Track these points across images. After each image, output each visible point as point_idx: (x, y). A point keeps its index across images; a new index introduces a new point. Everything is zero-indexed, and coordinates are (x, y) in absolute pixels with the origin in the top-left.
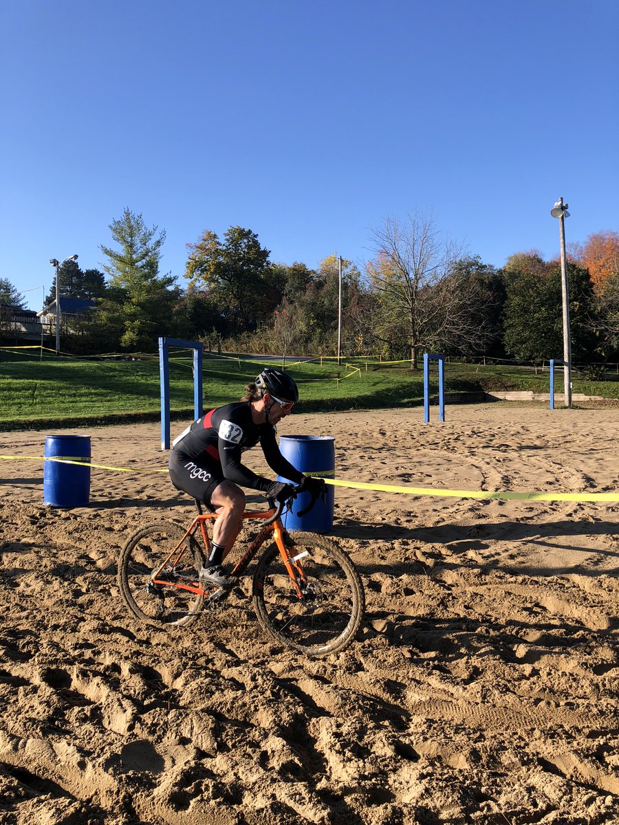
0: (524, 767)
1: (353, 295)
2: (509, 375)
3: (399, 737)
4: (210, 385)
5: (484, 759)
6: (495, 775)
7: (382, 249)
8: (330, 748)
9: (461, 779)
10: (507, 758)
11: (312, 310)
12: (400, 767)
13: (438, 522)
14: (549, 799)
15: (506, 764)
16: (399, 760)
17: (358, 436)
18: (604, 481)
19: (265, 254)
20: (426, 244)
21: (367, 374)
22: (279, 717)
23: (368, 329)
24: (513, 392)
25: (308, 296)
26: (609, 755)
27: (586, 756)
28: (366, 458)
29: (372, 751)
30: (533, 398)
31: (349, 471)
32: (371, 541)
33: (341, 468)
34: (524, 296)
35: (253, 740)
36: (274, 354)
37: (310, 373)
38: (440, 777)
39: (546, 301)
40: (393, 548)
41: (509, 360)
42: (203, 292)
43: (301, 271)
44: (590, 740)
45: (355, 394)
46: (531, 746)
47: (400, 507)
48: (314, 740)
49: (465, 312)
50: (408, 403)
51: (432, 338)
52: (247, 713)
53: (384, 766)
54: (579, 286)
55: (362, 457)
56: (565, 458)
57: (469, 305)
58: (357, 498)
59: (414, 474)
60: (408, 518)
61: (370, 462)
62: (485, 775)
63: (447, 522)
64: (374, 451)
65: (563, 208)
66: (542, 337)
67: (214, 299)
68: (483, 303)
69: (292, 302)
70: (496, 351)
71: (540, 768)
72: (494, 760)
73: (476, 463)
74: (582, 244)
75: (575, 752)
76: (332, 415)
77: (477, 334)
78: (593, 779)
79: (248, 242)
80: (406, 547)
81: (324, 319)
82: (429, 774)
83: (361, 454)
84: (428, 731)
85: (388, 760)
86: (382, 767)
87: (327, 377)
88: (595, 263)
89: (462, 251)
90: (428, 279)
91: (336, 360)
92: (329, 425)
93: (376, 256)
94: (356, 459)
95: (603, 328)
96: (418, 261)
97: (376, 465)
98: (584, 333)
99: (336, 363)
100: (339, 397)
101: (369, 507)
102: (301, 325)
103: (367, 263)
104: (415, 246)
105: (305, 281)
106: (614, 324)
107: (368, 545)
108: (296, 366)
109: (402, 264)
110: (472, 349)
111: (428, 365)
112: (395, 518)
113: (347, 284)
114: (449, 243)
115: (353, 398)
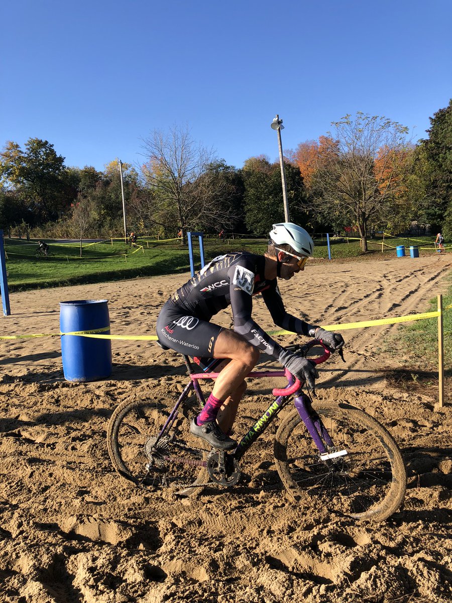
0: (254, 568)
1: (133, 190)
2: (251, 246)
3: (149, 561)
4: (20, 265)
5: (222, 567)
6: (230, 581)
7: (152, 154)
8: (84, 584)
9: (200, 592)
10: (241, 562)
11: (102, 202)
12: (148, 590)
14: (274, 596)
15: (240, 568)
16: (147, 584)
17: (142, 297)
18: (314, 316)
19: (61, 160)
20: (185, 151)
21: (149, 250)
22: (39, 560)
23: (147, 215)
25: (98, 192)
26: (321, 543)
27: (304, 549)
28: (145, 314)
29: (124, 578)
31: (131, 325)
32: (143, 381)
33: (124, 323)
34: (257, 188)
35: (12, 588)
36: (74, 238)
37: (103, 251)
38: (182, 595)
39: (273, 191)
40: (159, 385)
41: (249, 234)
42: (11, 191)
43: (91, 172)
44: (307, 532)
45: (140, 265)
46: (261, 546)
48: (73, 577)
49: (217, 201)
50: (181, 270)
51: (195, 221)
52: (9, 562)
53: (133, 593)
54: (294, 180)
55: (142, 313)
56: (289, 301)
57: (220, 195)
58: (135, 346)
60: (174, 358)
61: (148, 316)
62: (221, 584)
64: (153, 308)
65: (279, 123)
66: (271, 217)
67: (21, 196)
68: (229, 194)
69: (85, 197)
70: (240, 229)
71: (267, 566)
72: (230, 566)
74: (294, 151)
75: (295, 546)
76: (121, 283)
77: (226, 217)
78: (310, 568)
79: (46, 151)
80: (170, 382)
81: (112, 209)
82: (172, 595)
83: (142, 311)
84: (176, 548)
85: (137, 586)
86: (131, 594)
87: (117, 254)
88: (304, 164)
89: (212, 156)
90: (189, 177)
91: (123, 240)
92: (119, 290)
93: (149, 160)
94: (137, 315)
95: (311, 209)
96: (180, 163)
97: (153, 318)
98: (299, 213)
99: (123, 243)
100: (127, 269)
101: (144, 352)
102: (94, 215)
103: (142, 166)
104: (177, 152)
105: (95, 180)
106: (318, 206)
107: (140, 384)
108: (91, 246)
109: (168, 166)
110: (224, 228)
111: (192, 241)
112: (164, 359)
113: (127, 182)
114: (201, 149)
115: (138, 269)
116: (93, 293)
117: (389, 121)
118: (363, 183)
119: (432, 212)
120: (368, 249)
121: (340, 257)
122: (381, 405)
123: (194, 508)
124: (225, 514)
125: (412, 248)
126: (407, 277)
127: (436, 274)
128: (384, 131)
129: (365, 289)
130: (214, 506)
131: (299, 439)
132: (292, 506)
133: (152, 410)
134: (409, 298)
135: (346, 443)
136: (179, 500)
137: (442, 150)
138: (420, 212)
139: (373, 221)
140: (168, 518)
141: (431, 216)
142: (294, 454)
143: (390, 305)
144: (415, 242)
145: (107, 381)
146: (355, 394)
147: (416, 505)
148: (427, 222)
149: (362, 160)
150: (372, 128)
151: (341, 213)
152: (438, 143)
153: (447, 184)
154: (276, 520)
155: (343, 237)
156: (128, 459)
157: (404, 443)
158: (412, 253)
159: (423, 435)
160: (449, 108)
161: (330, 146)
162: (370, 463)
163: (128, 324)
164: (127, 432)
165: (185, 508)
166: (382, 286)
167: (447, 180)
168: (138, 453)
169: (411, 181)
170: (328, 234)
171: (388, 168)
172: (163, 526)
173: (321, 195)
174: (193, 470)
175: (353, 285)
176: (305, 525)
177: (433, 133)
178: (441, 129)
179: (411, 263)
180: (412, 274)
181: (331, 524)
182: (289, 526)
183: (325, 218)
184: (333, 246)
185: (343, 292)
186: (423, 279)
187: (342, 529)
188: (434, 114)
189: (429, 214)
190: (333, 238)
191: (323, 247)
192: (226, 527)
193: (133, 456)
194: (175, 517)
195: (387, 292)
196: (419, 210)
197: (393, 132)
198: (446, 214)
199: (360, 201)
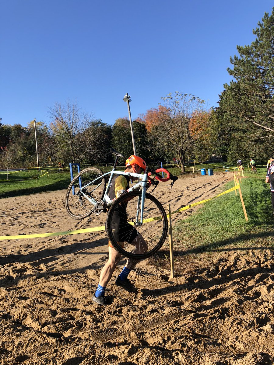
1: (44, 138)
7: (54, 117)
11: (25, 146)
13: (41, 249)
17: (37, 205)
20: (75, 114)
21: (52, 175)
23: (51, 153)
25: (22, 139)
28: (29, 217)
31: (14, 226)
33: (11, 224)
34: (119, 136)
37: (23, 176)
43: (18, 128)
45: (45, 184)
47: (25, 243)
49: (95, 144)
51: (81, 156)
54: (141, 131)
57: (97, 141)
59: (47, 223)
60: (27, 249)
61: (30, 219)
63: (45, 248)
64: (38, 213)
65: (128, 98)
66: (128, 153)
68: (102, 140)
69: (14, 143)
74: (144, 114)
76: (30, 196)
77: (101, 154)
81: (31, 150)
83: (28, 215)
87: (32, 177)
88: (150, 122)
92: (25, 201)
93: (53, 120)
94: (24, 218)
95: (151, 148)
96: (72, 122)
97: (32, 220)
98: (145, 151)
99: (37, 170)
100: (36, 187)
101: (9, 245)
102: (20, 154)
104: (70, 115)
105: (21, 132)
106: (155, 146)
108: (15, 173)
109: (64, 123)
110: (100, 160)
111: (72, 169)
112: (19, 250)
113: (40, 133)
114: (85, 113)
115: (43, 187)
116: (8, 203)
117: (194, 96)
118: (181, 133)
119: (223, 148)
120: (186, 171)
125: (209, 170)
126: (200, 188)
127: (217, 185)
128: (192, 102)
129: (172, 196)
134: (193, 201)
139: (188, 155)
141: (223, 151)
143: (179, 206)
144: (211, 166)
147: (112, 361)
148: (221, 154)
150: (185, 100)
155: (171, 164)
158: (209, 173)
161: (165, 111)
166: (182, 194)
167: (230, 130)
170: (161, 163)
173: (157, 140)
177: (221, 104)
179: (206, 179)
180: (204, 186)
183: (160, 153)
186: (208, 189)
188: (221, 93)
189: (221, 150)
190: (165, 165)
195: (183, 198)
197: (196, 103)
198: (229, 150)
199: (180, 143)
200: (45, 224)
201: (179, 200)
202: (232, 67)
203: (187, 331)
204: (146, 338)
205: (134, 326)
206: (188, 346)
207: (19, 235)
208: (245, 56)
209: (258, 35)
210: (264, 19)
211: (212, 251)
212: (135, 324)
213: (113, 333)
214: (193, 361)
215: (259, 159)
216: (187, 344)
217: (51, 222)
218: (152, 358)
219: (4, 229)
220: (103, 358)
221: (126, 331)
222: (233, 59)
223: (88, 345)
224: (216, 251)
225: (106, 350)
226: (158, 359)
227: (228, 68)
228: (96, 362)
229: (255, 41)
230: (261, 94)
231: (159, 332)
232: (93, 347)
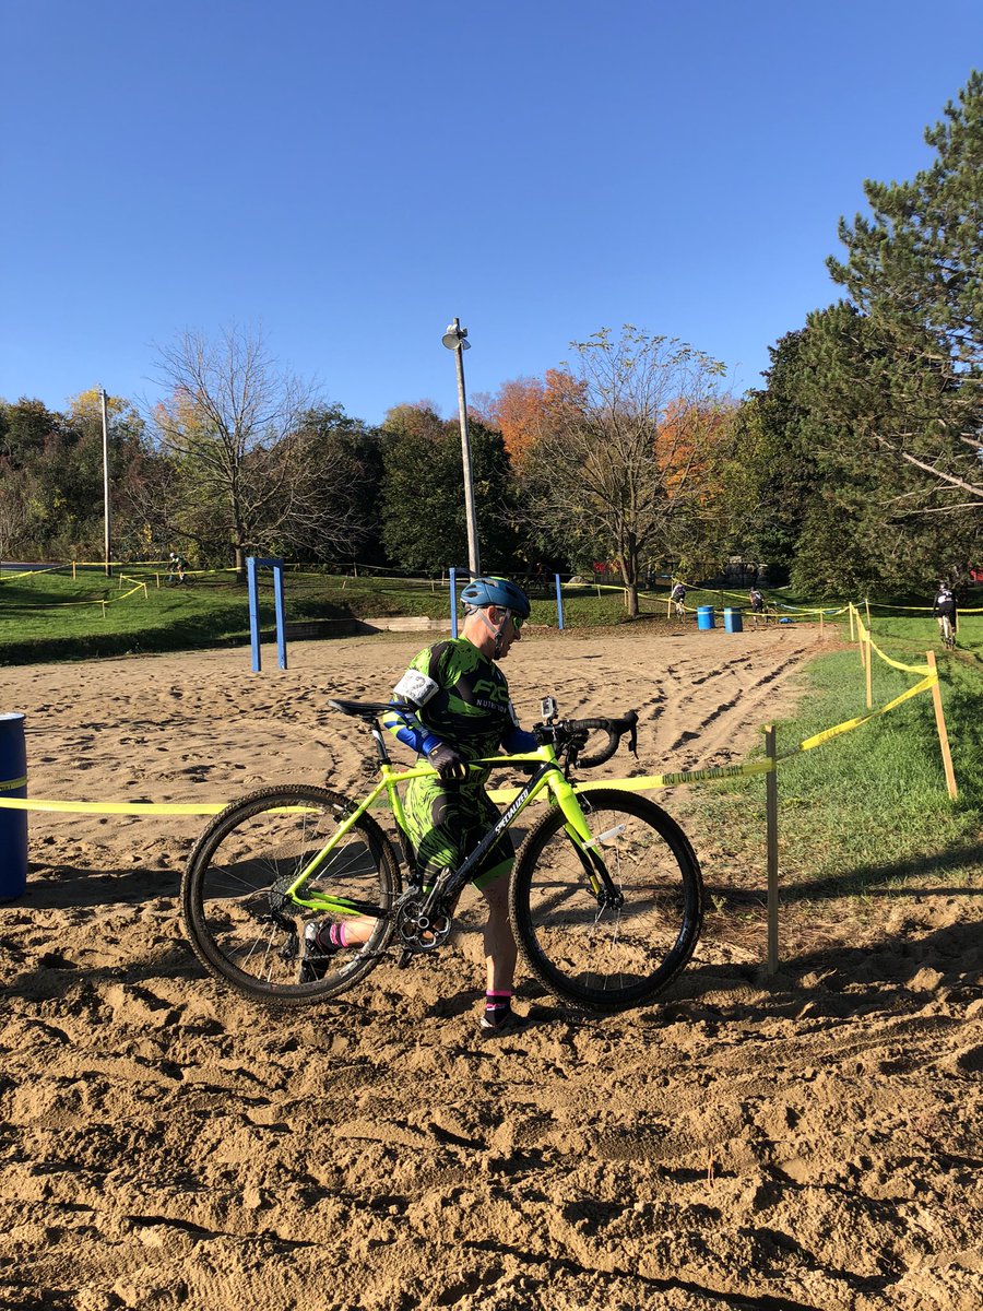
1: (132, 458)
2: (393, 592)
7: (178, 382)
11: (57, 481)
13: (240, 854)
17: (131, 701)
20: (253, 379)
21: (160, 593)
23: (160, 515)
24: (400, 619)
25: (49, 457)
28: (132, 742)
30: (430, 627)
31: (93, 770)
32: (98, 909)
33: (77, 763)
34: (410, 471)
37: (52, 591)
39: (444, 478)
40: (136, 920)
41: (391, 568)
43: (34, 413)
45: (135, 627)
47: (172, 833)
49: (323, 493)
50: (231, 639)
51: (269, 532)
54: (489, 457)
55: (125, 739)
57: (328, 481)
59: (213, 766)
61: (139, 748)
63: (256, 853)
64: (152, 728)
65: (460, 335)
66: (439, 534)
68: (349, 478)
69: (18, 467)
70: (370, 555)
73: (324, 738)
74: (493, 397)
76: (89, 666)
77: (341, 529)
80: (164, 914)
81: (80, 498)
83: (125, 735)
87: (84, 599)
88: (513, 425)
89: (312, 395)
90: (261, 435)
91: (102, 569)
92: (79, 683)
93: (170, 395)
94: (112, 744)
95: (524, 521)
96: (241, 405)
97: (148, 753)
98: (500, 528)
99: (102, 573)
100: (105, 633)
101: (114, 837)
102: (37, 507)
103: (154, 405)
104: (235, 381)
105: (42, 430)
106: (539, 515)
107: (90, 917)
108: (24, 579)
109: (213, 410)
110: (335, 551)
111: (256, 575)
112: (160, 855)
113: (119, 438)
114: (290, 379)
115: (131, 635)
116: (16, 687)
117: (687, 347)
118: (633, 474)
119: (771, 538)
120: (641, 610)
121: (581, 625)
122: (644, 969)
123: (170, 1252)
124: (246, 1270)
125: (728, 613)
126: (716, 673)
127: (774, 669)
128: (678, 367)
129: (628, 698)
130: (221, 1246)
131: (451, 1056)
132: (415, 1241)
133: (110, 985)
134: (718, 719)
135: (558, 1064)
136: (135, 1231)
137: (792, 414)
138: (747, 538)
139: (652, 553)
140: (104, 1281)
141: (769, 547)
142: (438, 1095)
143: (676, 736)
144: (735, 599)
145: (9, 910)
146: (587, 945)
147: (703, 1223)
148: (760, 558)
149: (631, 425)
150: (654, 359)
151: (585, 532)
152: (785, 400)
153: (801, 484)
154: (374, 1277)
155: (590, 582)
156: (28, 1117)
157: (687, 1063)
158: (728, 622)
159: (728, 1044)
160: (806, 330)
161: (567, 391)
162: (608, 1115)
163: (86, 765)
164: (38, 1042)
165: (149, 1253)
166: (662, 693)
167: (802, 475)
168: (53, 1101)
169: (729, 473)
170: (557, 576)
171: (685, 443)
172: (87, 1304)
173: (547, 494)
174: (187, 1144)
175: (604, 688)
176: (442, 1290)
177: (776, 378)
178: (791, 371)
179: (724, 643)
180: (727, 667)
181: (503, 1286)
182: (404, 1295)
183: (553, 541)
184: (568, 600)
185: (582, 702)
186: (749, 680)
187: (528, 1299)
188: (778, 342)
189: (764, 543)
190: (568, 585)
191: (547, 602)
192: (248, 1302)
193: (41, 1110)
194: (120, 1279)
195: (672, 705)
196: (746, 533)
197: (694, 371)
198: (798, 545)
199: (626, 509)
200: (206, 769)
201: (662, 713)
202: (844, 257)
203: (915, 1145)
204: (782, 1158)
205: (725, 1123)
206: (933, 1189)
207: (132, 802)
208: (891, 222)
209: (942, 148)
210: (966, 92)
211: (869, 893)
212: (727, 1118)
213: (660, 1140)
214: (970, 1234)
215: (905, 585)
216: (929, 1183)
217: (228, 763)
218: (839, 1221)
219: (62, 777)
220: (678, 1212)
221: (702, 1138)
222: (851, 225)
223: (605, 1172)
224: (882, 893)
225: (669, 1189)
226: (857, 1223)
227: (831, 259)
228: (658, 1223)
229: (929, 169)
230: (940, 357)
231: (823, 1143)
232: (626, 1178)
